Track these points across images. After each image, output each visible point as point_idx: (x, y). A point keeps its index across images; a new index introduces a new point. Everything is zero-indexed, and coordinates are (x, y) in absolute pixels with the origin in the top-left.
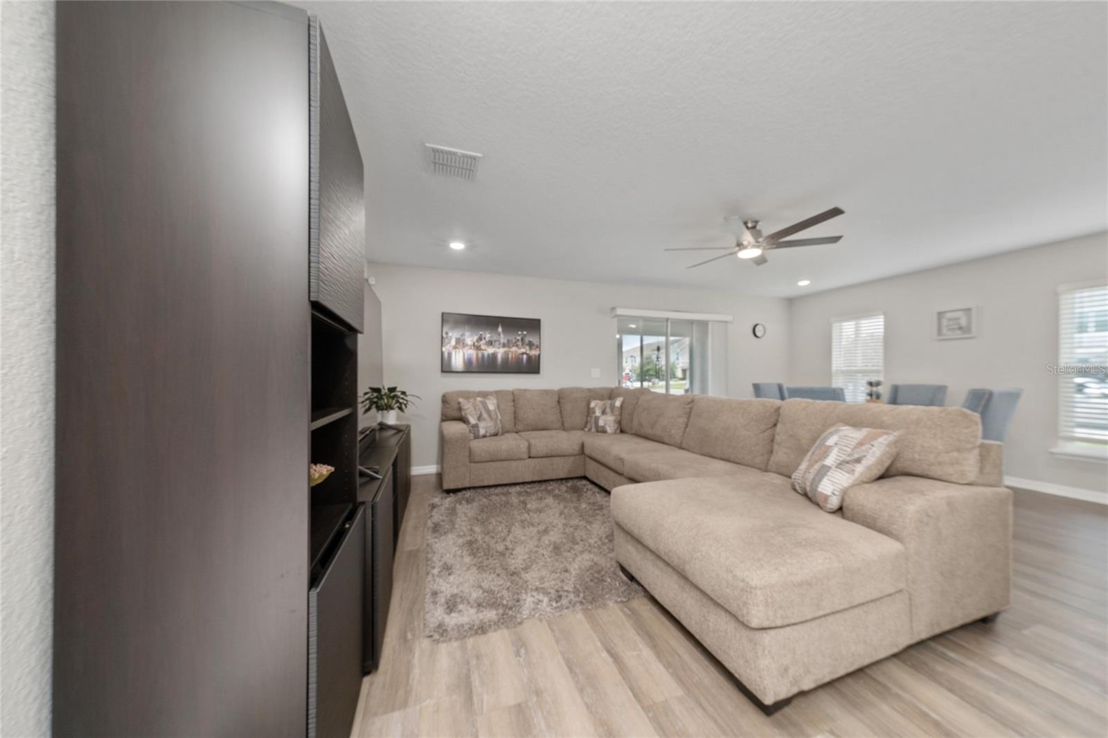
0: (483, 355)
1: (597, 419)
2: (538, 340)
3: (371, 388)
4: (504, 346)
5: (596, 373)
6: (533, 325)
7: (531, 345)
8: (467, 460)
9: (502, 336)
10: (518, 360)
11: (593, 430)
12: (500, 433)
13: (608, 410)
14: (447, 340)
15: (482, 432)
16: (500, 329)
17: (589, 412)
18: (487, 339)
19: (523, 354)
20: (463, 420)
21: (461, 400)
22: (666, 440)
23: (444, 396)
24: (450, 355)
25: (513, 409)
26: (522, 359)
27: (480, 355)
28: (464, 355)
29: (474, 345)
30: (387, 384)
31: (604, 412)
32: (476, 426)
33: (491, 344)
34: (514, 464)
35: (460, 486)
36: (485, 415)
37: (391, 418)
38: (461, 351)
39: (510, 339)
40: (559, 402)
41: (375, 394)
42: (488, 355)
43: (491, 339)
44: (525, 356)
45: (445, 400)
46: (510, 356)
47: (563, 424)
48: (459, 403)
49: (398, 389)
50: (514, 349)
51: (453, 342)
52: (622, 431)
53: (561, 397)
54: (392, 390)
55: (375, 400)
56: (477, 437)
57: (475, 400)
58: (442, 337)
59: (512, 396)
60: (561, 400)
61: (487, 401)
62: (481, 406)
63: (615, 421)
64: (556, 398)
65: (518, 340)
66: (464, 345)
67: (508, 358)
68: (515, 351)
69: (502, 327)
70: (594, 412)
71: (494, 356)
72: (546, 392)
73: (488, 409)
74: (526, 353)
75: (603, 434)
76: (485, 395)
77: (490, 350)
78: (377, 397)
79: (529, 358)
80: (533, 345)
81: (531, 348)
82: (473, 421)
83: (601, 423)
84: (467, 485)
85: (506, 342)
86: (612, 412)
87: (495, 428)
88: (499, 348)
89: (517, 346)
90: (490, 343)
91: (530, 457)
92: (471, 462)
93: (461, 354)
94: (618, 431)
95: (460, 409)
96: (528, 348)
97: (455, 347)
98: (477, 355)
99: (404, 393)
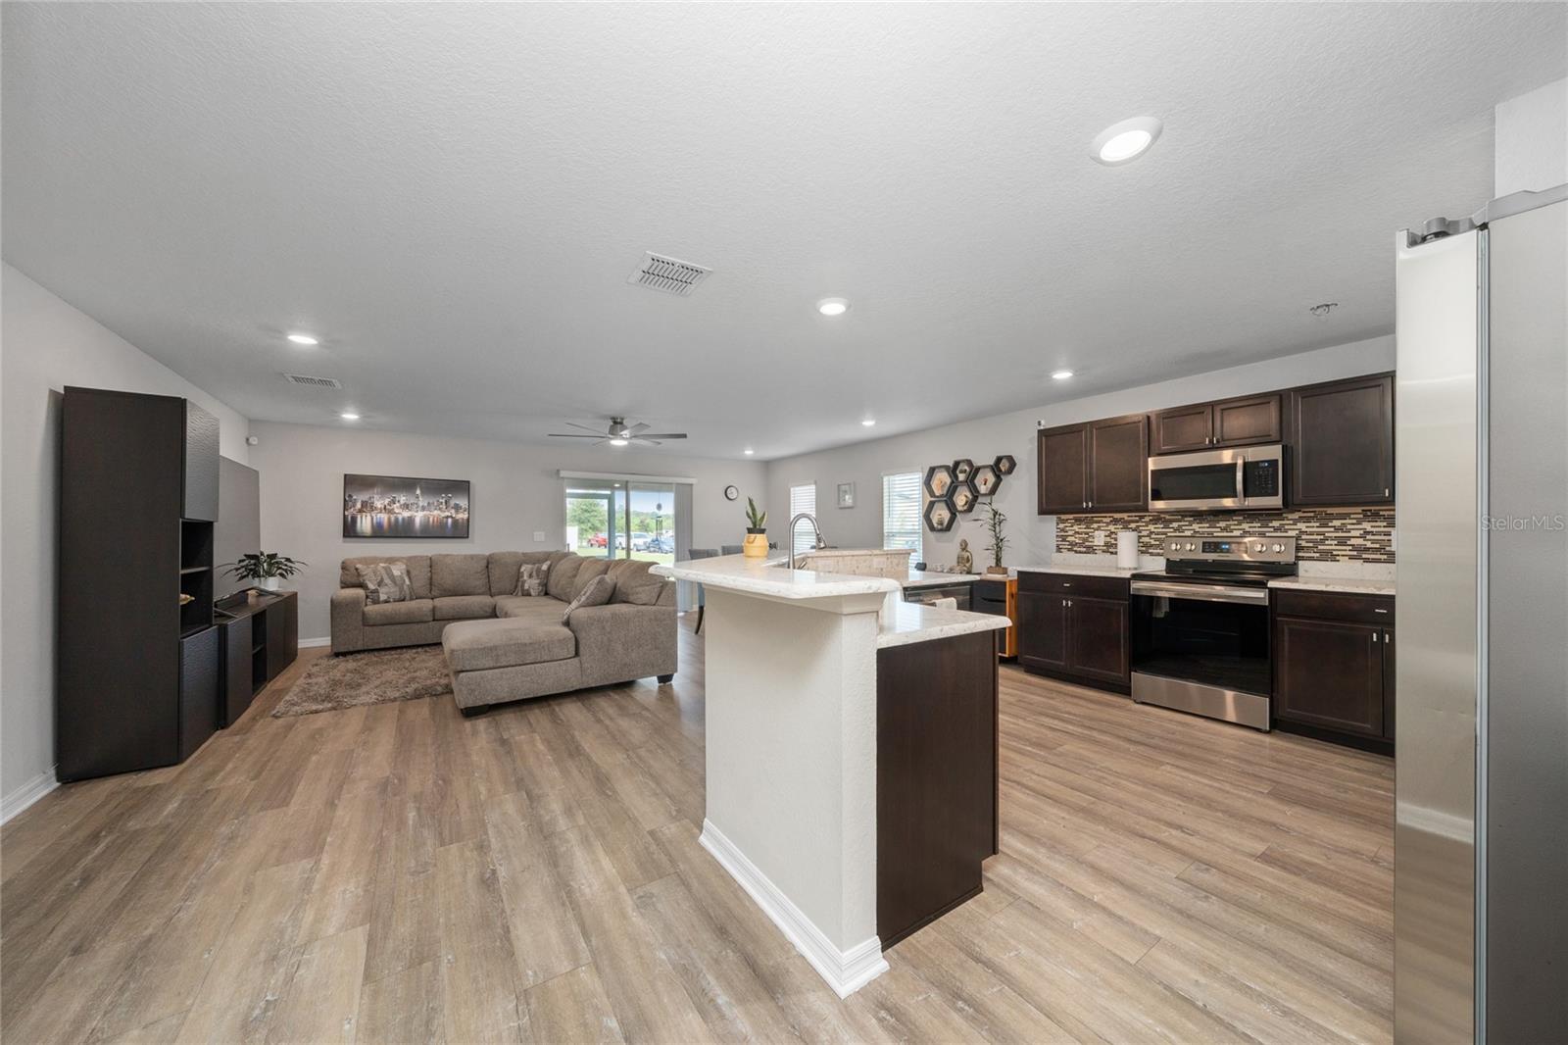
0: (397, 519)
1: (524, 582)
2: (467, 502)
3: (246, 555)
4: (423, 508)
5: (539, 536)
6: (461, 487)
7: (457, 508)
8: (361, 623)
9: (420, 499)
10: (442, 525)
11: (520, 593)
12: (408, 598)
13: (534, 574)
14: (350, 503)
15: (383, 597)
16: (418, 492)
17: (519, 575)
18: (402, 502)
19: (447, 517)
20: (362, 586)
21: (358, 566)
22: (564, 598)
23: (343, 563)
24: (354, 519)
25: (429, 574)
26: (447, 523)
27: (393, 519)
28: (372, 519)
29: (385, 508)
30: (267, 549)
31: (530, 576)
32: (376, 591)
33: (407, 508)
34: (416, 627)
35: (351, 649)
36: (387, 581)
37: (272, 584)
38: (368, 515)
39: (431, 501)
40: (487, 567)
41: (252, 562)
42: (403, 519)
43: (408, 502)
44: (450, 520)
45: (344, 567)
46: (431, 520)
47: (490, 589)
48: (357, 569)
49: (279, 556)
50: (436, 512)
51: (359, 506)
52: (546, 594)
53: (489, 562)
54: (272, 556)
55: (253, 567)
56: (376, 602)
57: (378, 564)
58: (345, 499)
59: (429, 561)
60: (490, 566)
61: (392, 567)
62: (383, 572)
63: (539, 584)
64: (484, 563)
65: (442, 503)
66: (373, 508)
67: (429, 521)
68: (436, 514)
69: (421, 490)
70: (522, 577)
71: (411, 520)
72: (472, 557)
73: (393, 575)
74: (451, 517)
75: (528, 598)
76: (391, 560)
77: (406, 514)
78: (255, 564)
79: (455, 522)
80: (461, 508)
81: (457, 512)
82: (371, 586)
83: (526, 587)
84: (360, 647)
85: (426, 504)
86: (538, 575)
87: (401, 592)
88: (417, 511)
89: (440, 509)
90: (406, 506)
91: (434, 620)
92: (364, 625)
93: (369, 518)
94: (542, 594)
95: (359, 575)
96: (453, 511)
97: (360, 511)
98: (389, 519)
99: (288, 560)
